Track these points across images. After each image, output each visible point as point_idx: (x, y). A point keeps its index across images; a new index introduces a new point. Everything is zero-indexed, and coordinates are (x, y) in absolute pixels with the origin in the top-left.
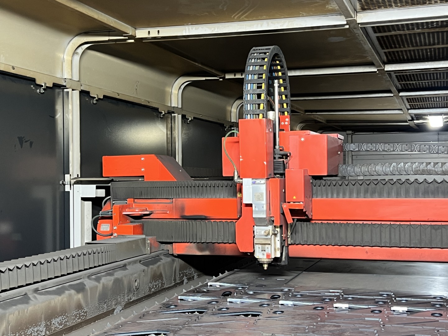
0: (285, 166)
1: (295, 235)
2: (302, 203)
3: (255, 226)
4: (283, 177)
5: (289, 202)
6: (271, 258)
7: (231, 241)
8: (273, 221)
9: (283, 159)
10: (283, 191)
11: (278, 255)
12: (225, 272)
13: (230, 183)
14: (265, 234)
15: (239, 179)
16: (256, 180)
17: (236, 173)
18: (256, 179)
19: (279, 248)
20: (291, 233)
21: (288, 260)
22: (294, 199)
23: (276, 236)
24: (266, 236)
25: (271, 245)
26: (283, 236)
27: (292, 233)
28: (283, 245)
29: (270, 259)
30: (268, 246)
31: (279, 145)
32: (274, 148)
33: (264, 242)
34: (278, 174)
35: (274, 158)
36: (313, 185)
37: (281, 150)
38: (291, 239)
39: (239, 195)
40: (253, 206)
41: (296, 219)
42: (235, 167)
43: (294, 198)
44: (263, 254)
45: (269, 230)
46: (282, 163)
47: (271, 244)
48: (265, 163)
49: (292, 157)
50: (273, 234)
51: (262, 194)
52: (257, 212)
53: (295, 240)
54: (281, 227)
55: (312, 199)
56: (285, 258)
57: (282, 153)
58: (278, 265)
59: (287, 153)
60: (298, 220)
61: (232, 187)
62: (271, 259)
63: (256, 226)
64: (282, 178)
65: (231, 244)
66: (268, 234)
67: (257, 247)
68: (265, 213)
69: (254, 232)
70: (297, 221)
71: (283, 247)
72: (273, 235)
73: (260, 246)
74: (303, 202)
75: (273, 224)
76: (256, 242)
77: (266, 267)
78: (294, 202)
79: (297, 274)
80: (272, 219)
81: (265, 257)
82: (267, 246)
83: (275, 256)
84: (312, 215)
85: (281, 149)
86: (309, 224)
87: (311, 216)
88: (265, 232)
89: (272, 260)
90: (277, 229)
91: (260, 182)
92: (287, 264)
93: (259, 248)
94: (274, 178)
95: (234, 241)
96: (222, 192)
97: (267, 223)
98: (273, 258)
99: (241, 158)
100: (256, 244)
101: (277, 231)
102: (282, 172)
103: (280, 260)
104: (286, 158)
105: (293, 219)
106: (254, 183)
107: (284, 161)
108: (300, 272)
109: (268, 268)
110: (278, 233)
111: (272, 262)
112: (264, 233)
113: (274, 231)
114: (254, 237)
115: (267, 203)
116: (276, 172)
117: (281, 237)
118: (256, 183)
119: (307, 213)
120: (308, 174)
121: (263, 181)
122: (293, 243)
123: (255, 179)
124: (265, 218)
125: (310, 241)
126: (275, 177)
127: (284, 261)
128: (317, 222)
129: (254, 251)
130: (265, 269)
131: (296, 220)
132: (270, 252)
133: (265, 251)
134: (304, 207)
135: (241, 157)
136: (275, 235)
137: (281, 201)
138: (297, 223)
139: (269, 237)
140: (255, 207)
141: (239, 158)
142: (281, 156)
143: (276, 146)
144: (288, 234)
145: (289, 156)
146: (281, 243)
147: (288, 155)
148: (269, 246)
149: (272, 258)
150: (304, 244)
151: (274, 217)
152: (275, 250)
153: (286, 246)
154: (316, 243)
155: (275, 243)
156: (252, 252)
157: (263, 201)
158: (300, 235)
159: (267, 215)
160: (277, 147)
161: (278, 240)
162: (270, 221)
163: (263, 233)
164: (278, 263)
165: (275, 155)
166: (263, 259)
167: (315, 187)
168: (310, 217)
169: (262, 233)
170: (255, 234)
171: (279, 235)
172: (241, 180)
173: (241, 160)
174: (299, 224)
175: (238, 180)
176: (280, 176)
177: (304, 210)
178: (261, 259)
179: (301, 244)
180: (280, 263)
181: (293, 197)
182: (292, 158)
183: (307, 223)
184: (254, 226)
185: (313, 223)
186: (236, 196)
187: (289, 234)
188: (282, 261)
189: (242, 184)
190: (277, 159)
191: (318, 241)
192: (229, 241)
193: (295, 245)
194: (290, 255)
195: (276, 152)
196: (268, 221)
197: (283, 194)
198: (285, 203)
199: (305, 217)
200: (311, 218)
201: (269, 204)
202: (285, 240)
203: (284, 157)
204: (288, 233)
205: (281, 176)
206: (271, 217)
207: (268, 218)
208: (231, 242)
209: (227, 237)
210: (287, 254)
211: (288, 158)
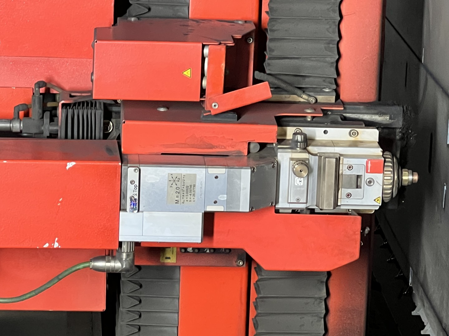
0: (79, 103)
1: (307, 80)
2: (206, 51)
3: (278, 206)
4: (115, 109)
5: (203, 92)
6: (383, 159)
7: (320, 290)
8: (263, 146)
9: (55, 108)
10: (162, 110)
11: (373, 134)
12: (419, 317)
13: (126, 289)
14: (305, 174)
15: (121, 253)
16: (125, 197)
17: (101, 264)
18: (122, 195)
19: (349, 130)
20: (299, 92)
21: (389, 105)
22: (192, 73)
23: (312, 140)
24: (310, 170)
25: (341, 155)
26: (313, 117)
27: (300, 88)
28: (340, 120)
29: (385, 161)
30: (345, 167)
31: (10, 121)
32: (18, 135)
33: (330, 179)
34: (106, 126)
35: (53, 136)
36: (146, 15)
37: (27, 115)
38: (321, 92)
39: (171, 260)
40: (210, 209)
41: (256, 72)
42: (81, 266)
43: (188, 73)
44: (370, 182)
45: (292, 159)
46: (70, 111)
47: (338, 156)
48: (70, 165)
49: (51, 80)
50: (305, 149)
51: (174, 180)
52: (233, 196)
53: (325, 79)
54: (281, 122)
55: (193, 20)
56: (381, 114)
57: (35, 111)
58: (402, 139)
59: (37, 95)
60: (260, 67)
61: (141, 281)
62: (385, 158)
63: (277, 202)
64: (118, 113)
65: (331, 291)
66: (304, 163)
67: (345, 203)
68: (236, 171)
69: (294, 211)
70: (263, 70)
71: (345, 119)
72: (310, 148)
73: (343, 192)
74: (203, 46)
75: (273, 148)
76: (329, 205)
77: (409, 177)
78: (203, 75)
79: (431, 82)
80: (255, 148)
81: (378, 177)
82: (344, 170)
83: (377, 144)
84: (246, 22)
85: (21, 113)
86: (272, 31)
87: (246, 25)
88: (298, 174)
89: (388, 155)
90: (289, 136)
91: (132, 182)
92: (399, 109)
93: (349, 195)
94: (119, 138)
95: (322, 282)
96: (158, 315)
97: (268, 167)
98: (383, 152)
99: (50, 245)
100: (336, 205)
101: (295, 134)
102: (100, 113)
103: (385, 130)
104: (53, 97)
105: (256, 81)
106: (136, 205)
107: (63, 105)
108: (423, 71)
109: (413, 170)
110: (301, 133)
111: (393, 155)
112: (300, 176)
113: (293, 145)
114: (312, 211)
115: (205, 164)
116: (99, 133)
117: (315, 122)
118: (137, 197)
119: (239, 36)
120: (109, 28)
121: (131, 173)
122: (334, 87)
123: (123, 201)
124: (253, 172)
125: (327, 30)
126: (115, 134)
127: (390, 118)
128: (265, 8)
129: (359, 213)
130: (416, 178)
131: (258, 75)
132: (364, 161)
133: (358, 177)
134: (220, 44)
135: (47, 245)
136: (309, 142)
137: (197, 119)
138: (268, 72)
139: (314, 161)
140: (215, 202)
141: (51, 250)
142: (47, 114)
143: (14, 130)
144: (302, 100)
145: (48, 90)
146: (335, 124)
147: (42, 90)
148: (345, 162)
149: (381, 154)
150: (336, 52)
151: (249, 144)
152: (355, 144)
153: (345, 108)
154: (334, 11)
155: (333, 144)
156: (359, 218)
157: (195, 175)
158: (308, 64)
159: (242, 166)
160: (16, 126)
161: (325, 132)
162: (262, 158)
163: (300, 182)
164: (398, 137)
165: (42, 133)
166: (384, 184)
167: (153, 8)
168: (252, 27)
169: (302, 184)
170: (303, 206)
171: (307, 130)
172: (124, 247)
173: (56, 245)
174: (271, 65)
175: (124, 255)
176: (113, 120)
177: (231, 43)
178: (383, 189)
179: (337, 61)
180: (398, 130)
181: (185, 77)
182: (56, 79)
183: (268, 36)
184: (277, 211)
185: (271, 20)
186: (173, 268)
187: (304, 98)
188: (390, 124)
189: (137, 244)
190: (55, 128)
191: (328, 7)
192: (320, 298)
193: (340, 82)
194: (372, 96)
195: (34, 131)
196: (262, 163)
197: (173, 111)
198: (206, 106)
199: (249, 45)
200: (255, 24)
201: (207, 158)
202: (325, 112)
203: (50, 104)
204: (299, 103)
205: (114, 115)
206: (249, 152)
207: (252, 163)
208: (325, 291)
209: (307, 303)
210: (369, 106)
211: (54, 91)
